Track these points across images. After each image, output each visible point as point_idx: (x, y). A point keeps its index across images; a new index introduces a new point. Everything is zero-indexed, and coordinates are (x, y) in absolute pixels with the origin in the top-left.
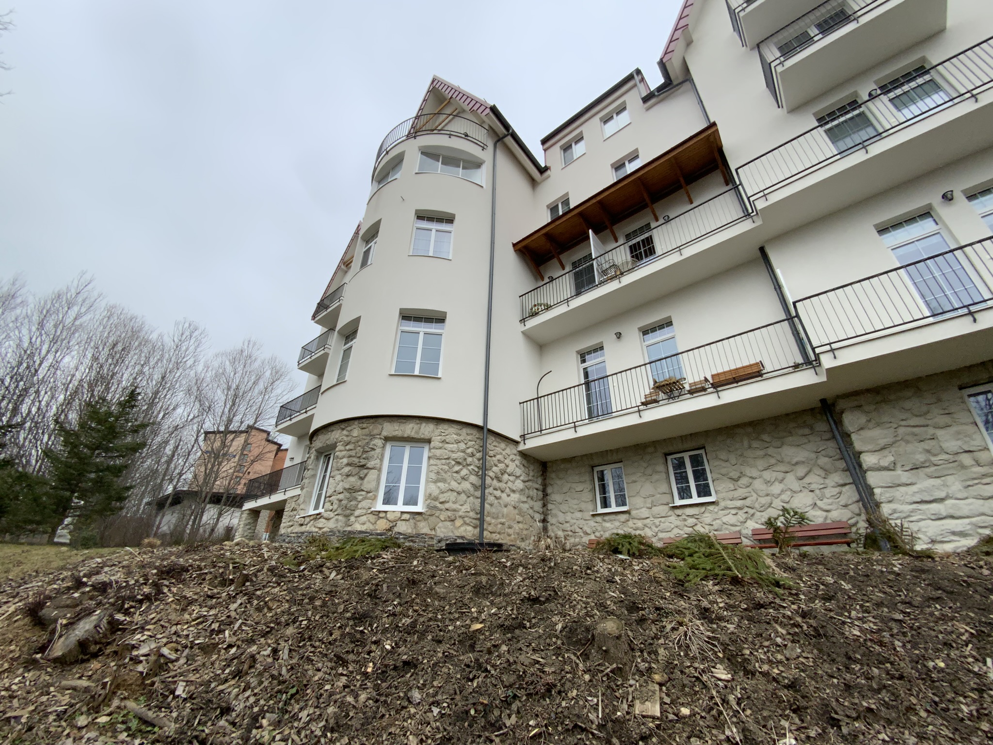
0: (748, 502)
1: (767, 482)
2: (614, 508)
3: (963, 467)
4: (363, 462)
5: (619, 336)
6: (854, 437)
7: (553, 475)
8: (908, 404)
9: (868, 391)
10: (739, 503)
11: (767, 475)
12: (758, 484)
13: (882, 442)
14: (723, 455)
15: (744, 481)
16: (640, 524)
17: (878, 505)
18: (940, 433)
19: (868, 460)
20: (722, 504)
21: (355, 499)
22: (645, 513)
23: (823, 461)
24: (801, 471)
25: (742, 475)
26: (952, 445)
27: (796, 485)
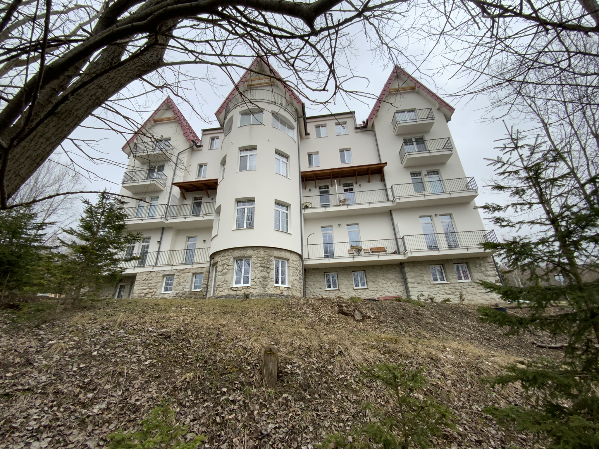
0: (377, 289)
1: (383, 284)
2: (332, 288)
3: (427, 284)
4: (268, 266)
5: (339, 225)
6: (407, 274)
7: (309, 274)
8: (419, 267)
9: (411, 262)
10: (375, 289)
11: (384, 282)
12: (380, 284)
13: (413, 276)
14: (371, 274)
15: (376, 283)
16: (343, 294)
17: (409, 292)
18: (424, 276)
19: (409, 280)
20: (370, 289)
21: (267, 281)
22: (345, 290)
23: (397, 279)
24: (392, 281)
25: (376, 281)
26: (426, 279)
27: (390, 285)
